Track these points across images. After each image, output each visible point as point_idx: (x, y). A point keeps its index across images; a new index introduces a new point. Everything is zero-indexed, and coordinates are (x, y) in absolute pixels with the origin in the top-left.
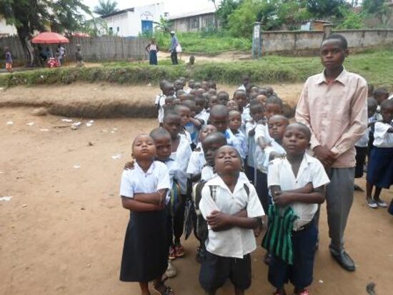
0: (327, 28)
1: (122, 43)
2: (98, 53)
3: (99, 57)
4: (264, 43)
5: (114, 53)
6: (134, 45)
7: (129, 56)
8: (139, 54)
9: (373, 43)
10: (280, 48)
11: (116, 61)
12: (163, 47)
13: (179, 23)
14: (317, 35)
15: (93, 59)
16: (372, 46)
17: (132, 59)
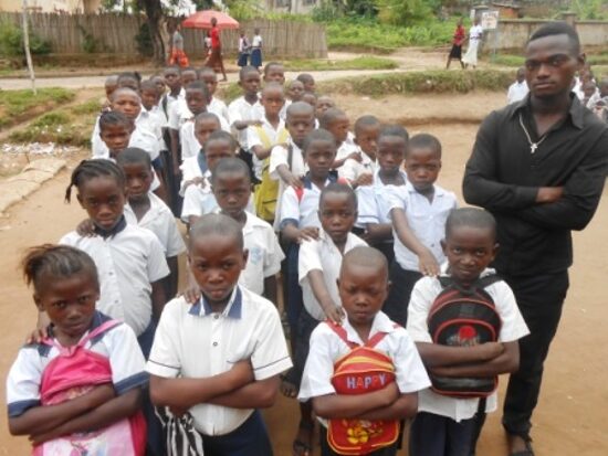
6: (307, 34)
10: (509, 44)
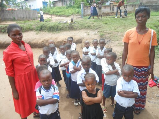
0: (111, 4)
1: (26, 12)
2: (16, 17)
3: (16, 19)
4: (86, 11)
5: (22, 17)
6: (31, 13)
7: (29, 18)
8: (33, 17)
9: (130, 10)
11: (23, 20)
12: (50, 13)
13: (58, 2)
14: (107, 7)
15: (13, 20)
16: (130, 11)
17: (30, 19)
